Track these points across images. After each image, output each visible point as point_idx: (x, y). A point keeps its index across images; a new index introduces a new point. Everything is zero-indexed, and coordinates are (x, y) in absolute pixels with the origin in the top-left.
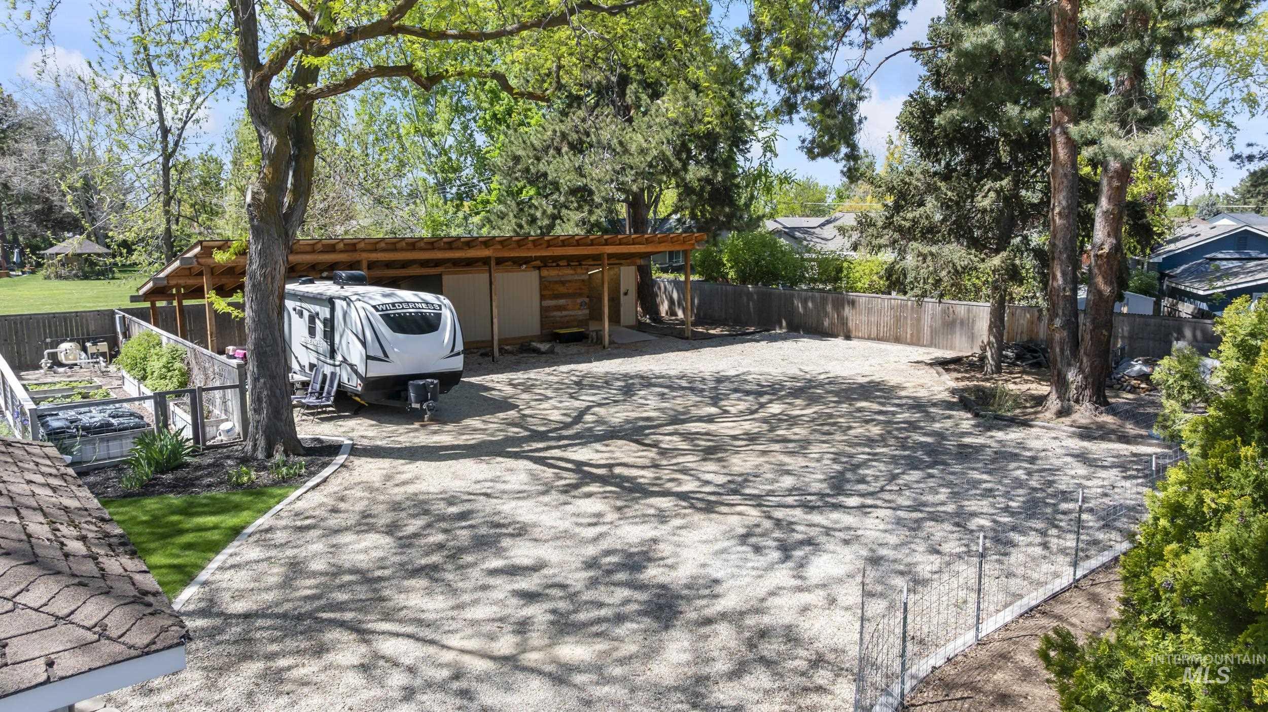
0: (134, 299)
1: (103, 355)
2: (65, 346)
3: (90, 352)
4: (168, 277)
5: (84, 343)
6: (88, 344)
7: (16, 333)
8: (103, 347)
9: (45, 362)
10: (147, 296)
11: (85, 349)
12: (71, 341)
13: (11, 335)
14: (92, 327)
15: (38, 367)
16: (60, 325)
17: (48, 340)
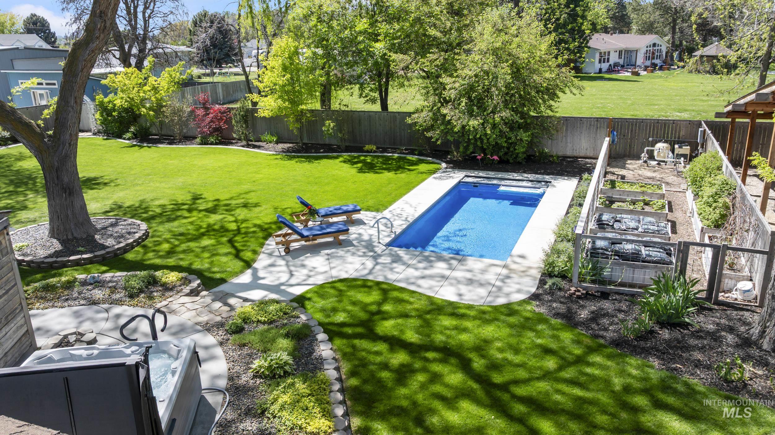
0: (718, 115)
1: (685, 156)
2: (660, 145)
3: (676, 152)
4: (746, 104)
5: (674, 144)
6: (676, 146)
7: (632, 131)
8: (686, 150)
9: (645, 156)
10: (729, 114)
11: (673, 151)
12: (666, 142)
13: (628, 133)
14: (682, 133)
15: (639, 158)
16: (661, 129)
17: (651, 139)
